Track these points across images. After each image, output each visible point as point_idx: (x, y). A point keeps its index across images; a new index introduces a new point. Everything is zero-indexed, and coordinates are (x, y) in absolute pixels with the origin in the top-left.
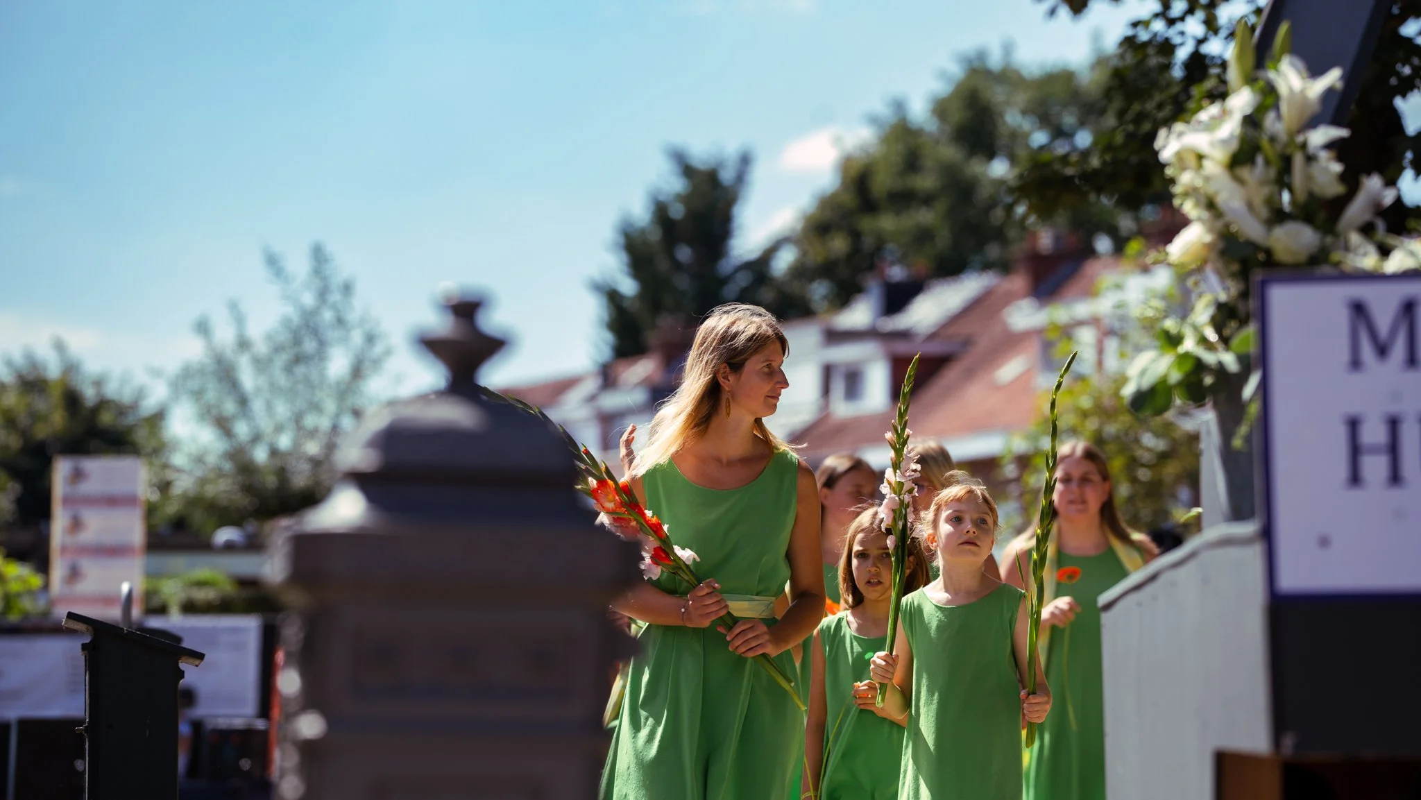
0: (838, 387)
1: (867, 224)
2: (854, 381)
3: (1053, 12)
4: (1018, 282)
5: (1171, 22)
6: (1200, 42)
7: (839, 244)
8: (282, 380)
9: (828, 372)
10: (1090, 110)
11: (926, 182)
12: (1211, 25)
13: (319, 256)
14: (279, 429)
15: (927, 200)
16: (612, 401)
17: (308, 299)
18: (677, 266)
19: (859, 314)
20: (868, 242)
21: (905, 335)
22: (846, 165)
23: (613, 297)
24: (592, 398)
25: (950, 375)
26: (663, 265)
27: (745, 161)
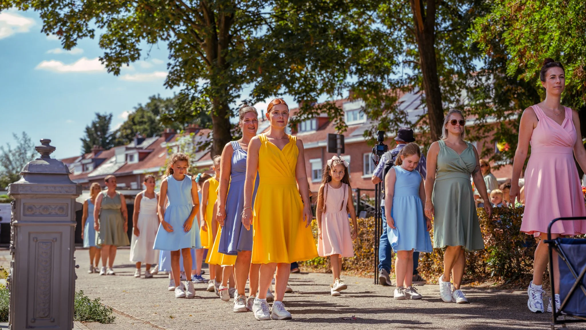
0: (129, 158)
1: (134, 127)
2: (132, 157)
3: (167, 88)
4: (163, 138)
5: (189, 90)
6: (194, 94)
7: (129, 131)
8: (18, 158)
9: (127, 155)
10: (174, 107)
11: (145, 120)
12: (196, 91)
13: (24, 134)
14: (18, 168)
15: (145, 123)
16: (84, 162)
17: (23, 142)
18: (98, 135)
19: (133, 145)
20: (135, 131)
21: (141, 148)
22: (130, 116)
23: (84, 141)
24: (80, 161)
25: (150, 156)
26: (95, 135)
27: (111, 116)
